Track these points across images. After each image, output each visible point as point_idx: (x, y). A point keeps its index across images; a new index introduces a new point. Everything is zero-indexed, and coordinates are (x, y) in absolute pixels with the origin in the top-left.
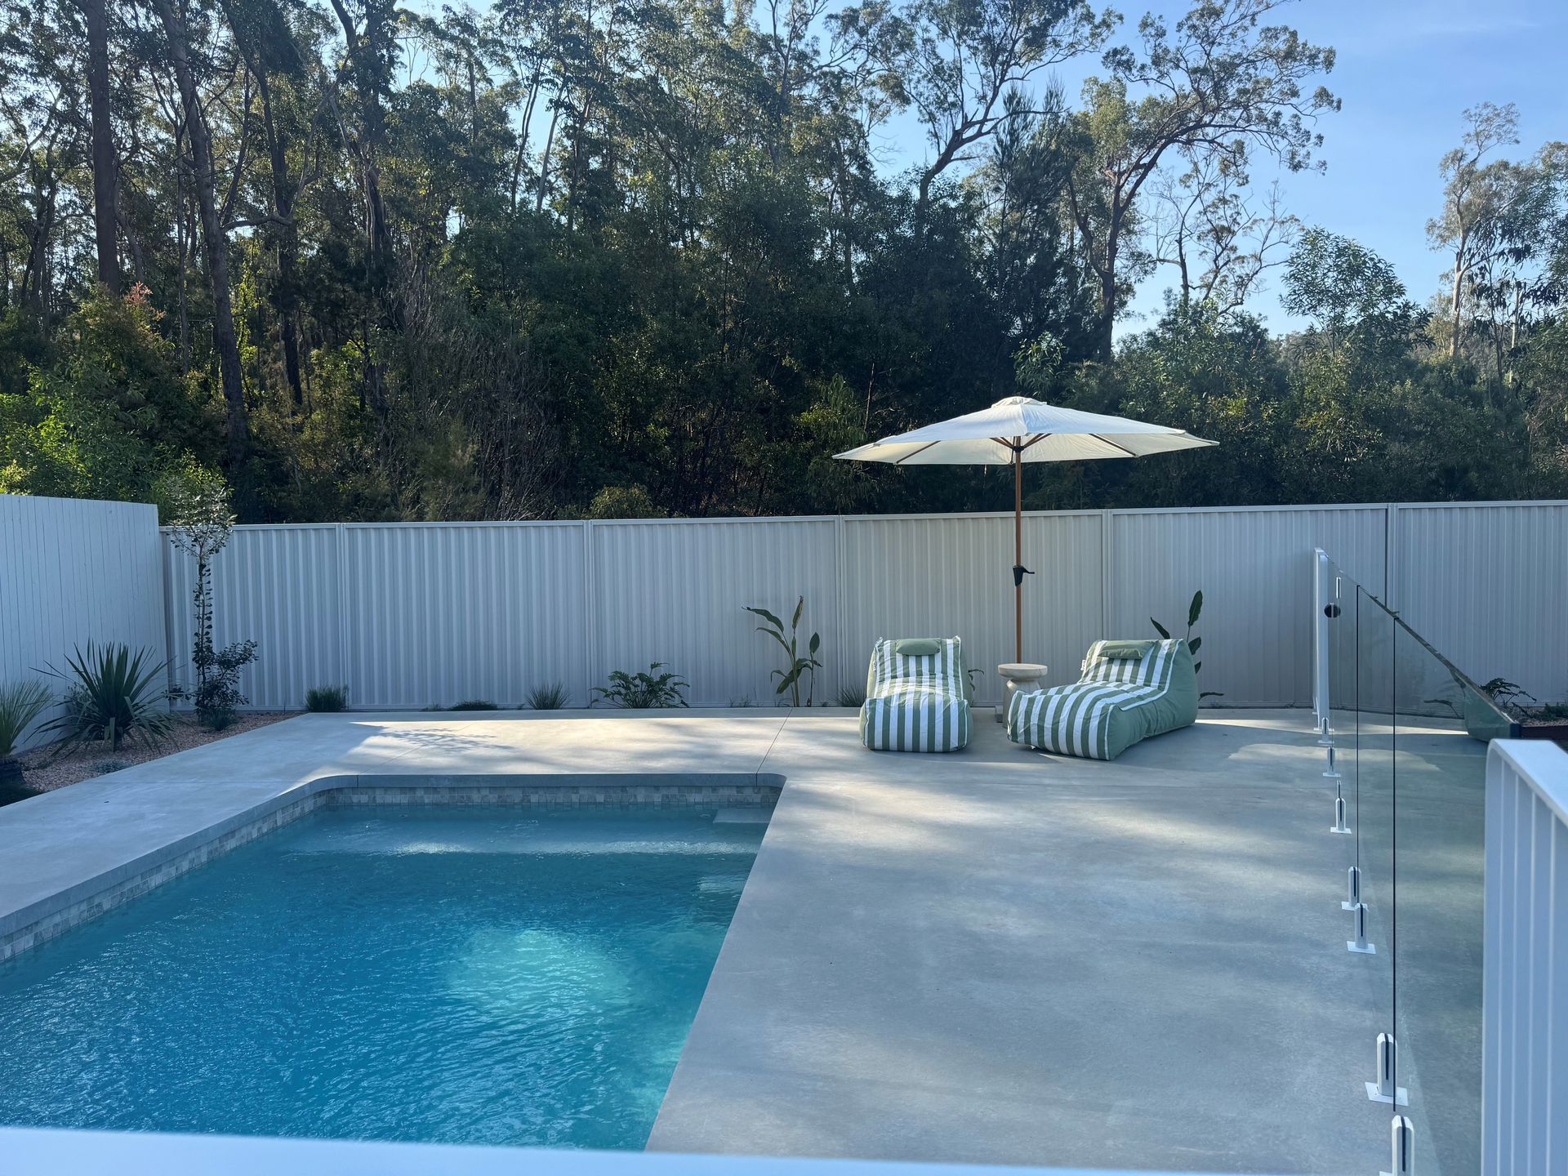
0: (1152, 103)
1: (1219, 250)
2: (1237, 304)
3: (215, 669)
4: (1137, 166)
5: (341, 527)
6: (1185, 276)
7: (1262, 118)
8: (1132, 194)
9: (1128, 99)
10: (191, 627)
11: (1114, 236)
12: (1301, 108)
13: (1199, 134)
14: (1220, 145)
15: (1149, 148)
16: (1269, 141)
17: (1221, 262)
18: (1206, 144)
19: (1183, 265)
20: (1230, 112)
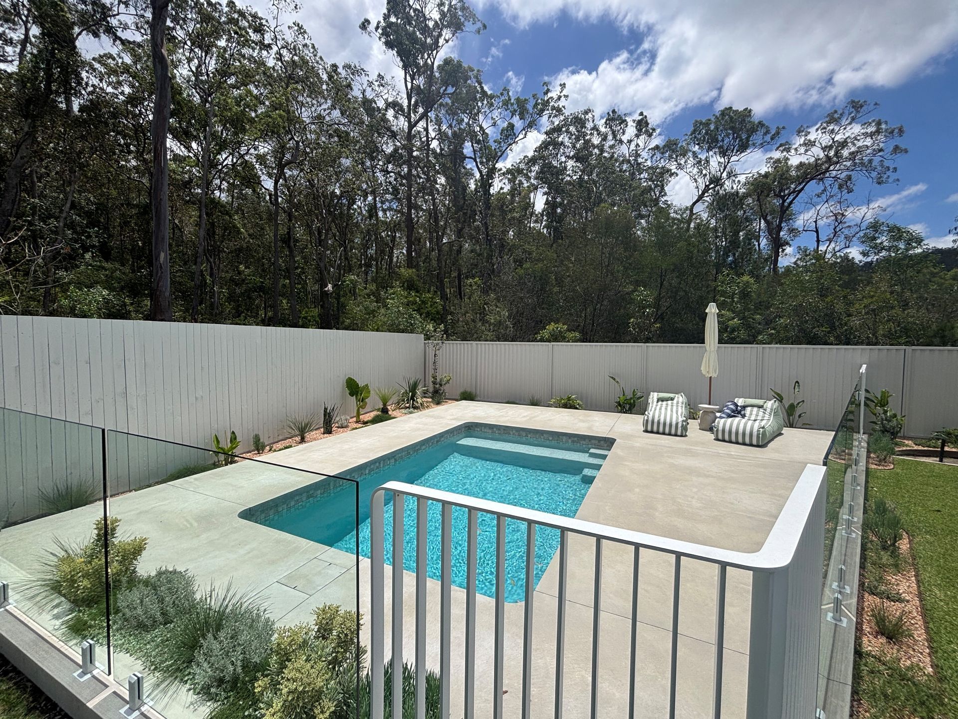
0: (801, 164)
1: (837, 224)
2: (846, 247)
3: (438, 386)
4: (794, 192)
5: (474, 343)
6: (818, 237)
7: (862, 164)
8: (791, 203)
9: (790, 163)
10: (432, 372)
11: (781, 222)
12: (885, 157)
13: (827, 175)
14: (839, 178)
15: (800, 184)
16: (867, 174)
17: (838, 229)
18: (831, 179)
19: (817, 232)
20: (844, 163)
